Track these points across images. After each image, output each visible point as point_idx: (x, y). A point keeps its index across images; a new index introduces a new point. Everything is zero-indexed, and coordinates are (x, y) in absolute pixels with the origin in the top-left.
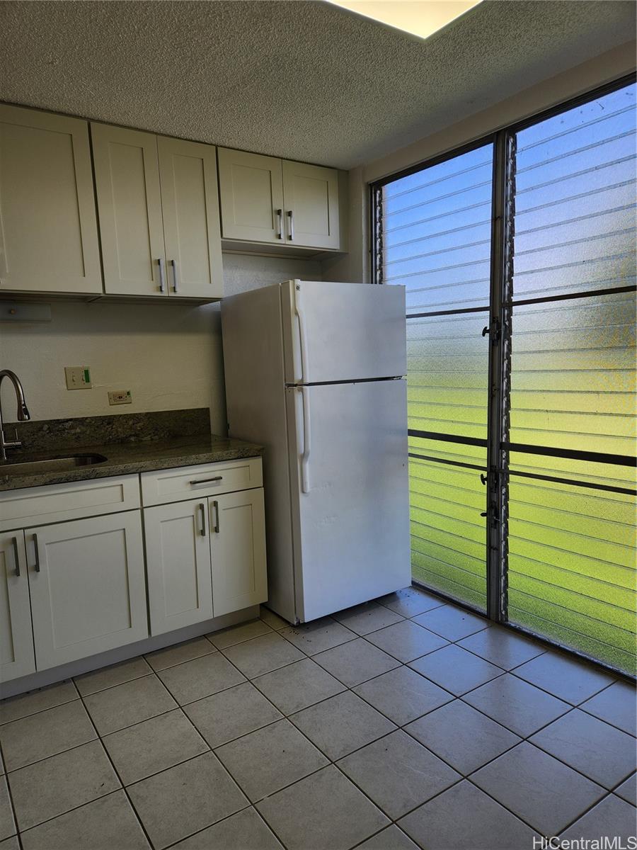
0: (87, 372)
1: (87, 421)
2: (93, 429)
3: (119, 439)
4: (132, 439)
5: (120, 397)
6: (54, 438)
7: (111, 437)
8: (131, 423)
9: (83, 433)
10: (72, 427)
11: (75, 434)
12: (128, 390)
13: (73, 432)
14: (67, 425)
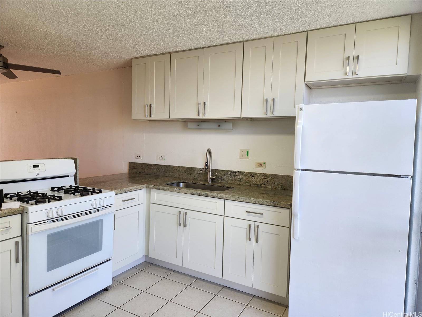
0: (248, 152)
1: (245, 173)
2: (246, 177)
3: (257, 184)
4: (263, 186)
5: (260, 165)
6: (232, 178)
7: (253, 183)
8: (263, 178)
9: (242, 178)
10: (238, 175)
11: (239, 178)
12: (264, 162)
13: (239, 177)
14: (237, 174)
